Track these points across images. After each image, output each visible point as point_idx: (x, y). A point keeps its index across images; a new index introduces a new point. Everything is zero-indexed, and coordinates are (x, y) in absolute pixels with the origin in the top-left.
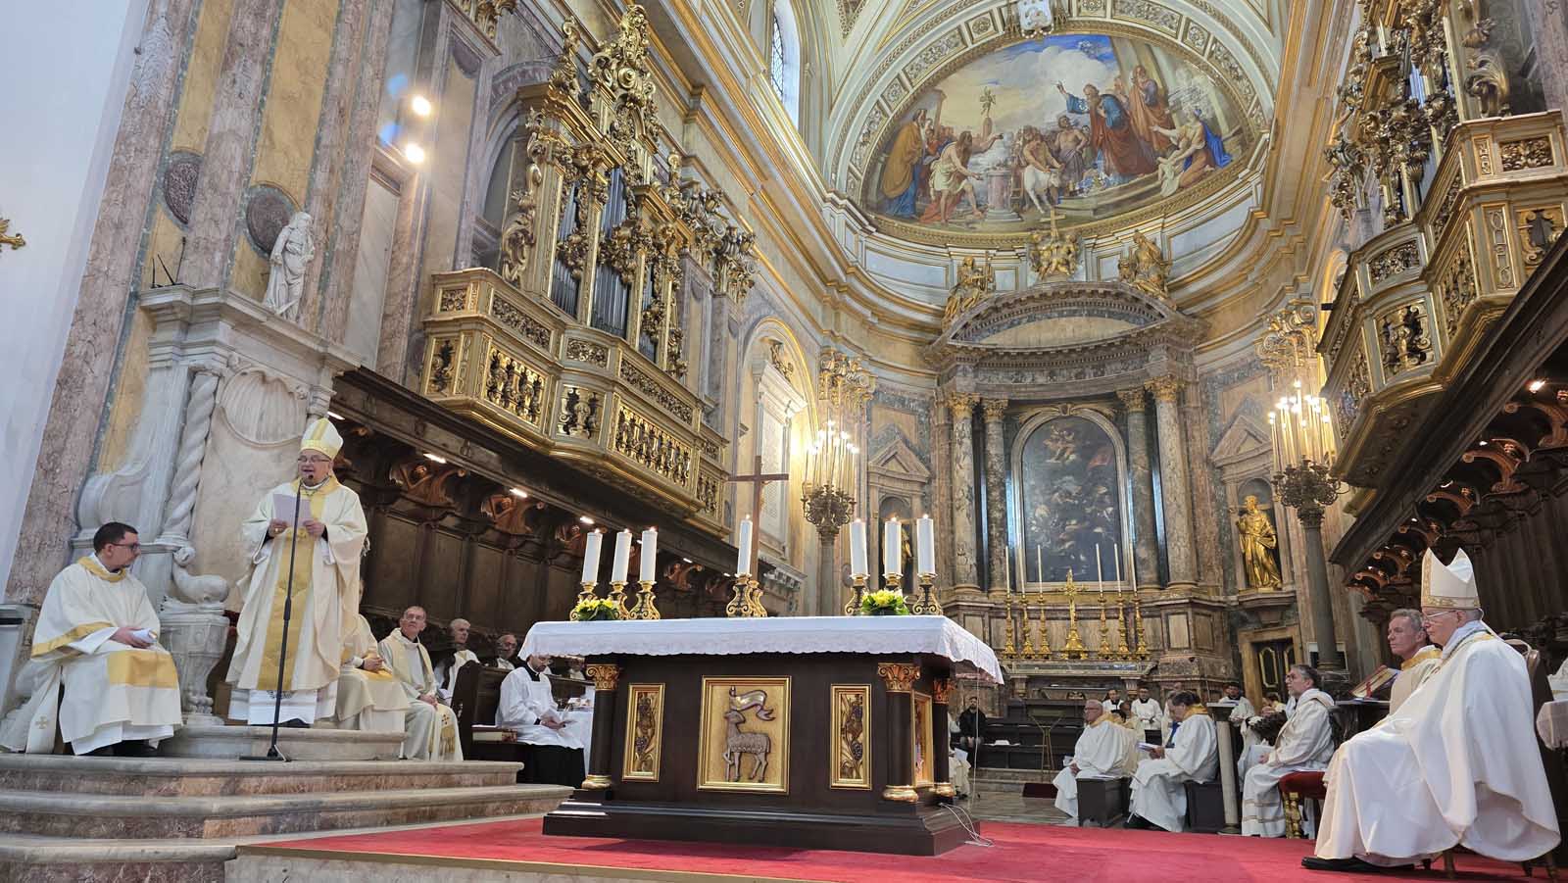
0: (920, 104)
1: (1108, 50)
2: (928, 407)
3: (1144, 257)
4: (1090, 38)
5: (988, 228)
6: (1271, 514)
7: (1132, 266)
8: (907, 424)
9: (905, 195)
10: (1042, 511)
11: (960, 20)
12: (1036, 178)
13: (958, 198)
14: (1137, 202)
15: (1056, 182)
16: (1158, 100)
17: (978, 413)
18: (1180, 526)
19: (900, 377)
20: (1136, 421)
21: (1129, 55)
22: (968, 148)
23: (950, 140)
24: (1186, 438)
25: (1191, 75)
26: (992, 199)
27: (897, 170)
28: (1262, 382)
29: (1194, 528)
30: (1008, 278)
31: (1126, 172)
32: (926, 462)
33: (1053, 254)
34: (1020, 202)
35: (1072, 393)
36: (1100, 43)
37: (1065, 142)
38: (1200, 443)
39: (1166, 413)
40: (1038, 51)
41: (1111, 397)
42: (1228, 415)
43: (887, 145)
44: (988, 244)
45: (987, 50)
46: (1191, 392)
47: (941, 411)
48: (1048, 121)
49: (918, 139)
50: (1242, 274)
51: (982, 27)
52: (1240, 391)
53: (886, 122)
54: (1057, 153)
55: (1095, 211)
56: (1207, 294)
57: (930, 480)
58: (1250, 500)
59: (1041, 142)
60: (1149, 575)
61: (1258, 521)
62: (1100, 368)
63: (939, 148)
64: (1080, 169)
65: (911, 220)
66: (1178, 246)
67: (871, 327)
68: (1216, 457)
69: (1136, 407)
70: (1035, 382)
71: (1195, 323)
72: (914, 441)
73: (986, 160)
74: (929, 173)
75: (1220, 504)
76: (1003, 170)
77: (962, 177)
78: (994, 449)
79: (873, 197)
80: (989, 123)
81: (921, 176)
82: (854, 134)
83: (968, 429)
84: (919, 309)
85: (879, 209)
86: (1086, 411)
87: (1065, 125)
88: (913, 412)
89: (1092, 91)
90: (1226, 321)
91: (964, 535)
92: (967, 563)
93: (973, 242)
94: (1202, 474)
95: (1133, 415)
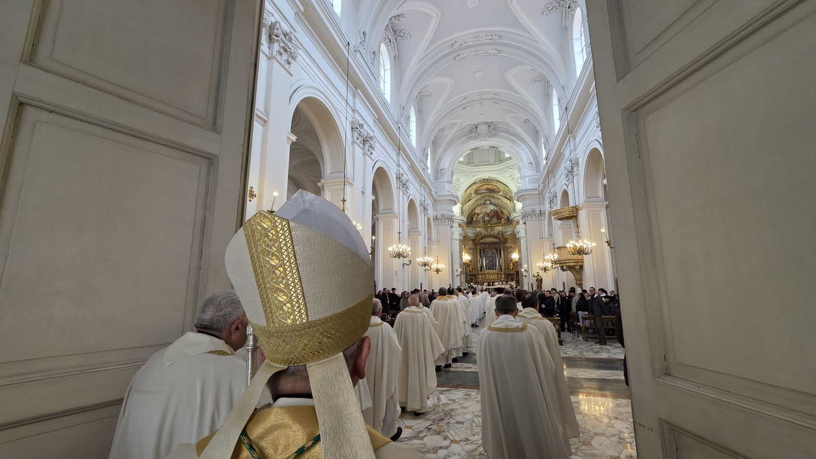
0: (474, 211)
2: (474, 250)
3: (500, 232)
5: (480, 225)
7: (498, 233)
8: (471, 251)
9: (471, 222)
10: (487, 262)
11: (479, 203)
12: (487, 218)
13: (477, 221)
14: (499, 224)
15: (489, 220)
17: (480, 250)
18: (503, 265)
19: (472, 246)
21: (499, 207)
22: (478, 215)
23: (476, 214)
24: (504, 254)
26: (481, 221)
28: (512, 249)
29: (505, 265)
30: (483, 233)
31: (498, 220)
32: (474, 256)
33: (489, 230)
34: (484, 221)
36: (495, 205)
37: (490, 214)
38: (506, 254)
39: (502, 252)
40: (488, 205)
41: (496, 248)
43: (469, 216)
44: (481, 228)
45: (482, 206)
46: (505, 249)
47: (476, 251)
48: (489, 212)
49: (472, 214)
51: (481, 204)
52: (510, 249)
53: (469, 214)
54: (489, 216)
55: (494, 224)
56: (507, 238)
59: (488, 214)
60: (500, 270)
62: (494, 245)
63: (475, 216)
64: (492, 218)
66: (504, 231)
70: (487, 246)
71: (506, 241)
72: (472, 253)
73: (481, 216)
75: (507, 262)
76: (482, 218)
78: (482, 255)
79: (467, 223)
80: (481, 212)
81: (472, 218)
83: (479, 253)
84: (472, 237)
85: (469, 225)
86: (493, 249)
89: (494, 209)
90: (509, 241)
91: (479, 265)
92: (479, 269)
93: (479, 227)
94: (506, 258)
95: (499, 251)
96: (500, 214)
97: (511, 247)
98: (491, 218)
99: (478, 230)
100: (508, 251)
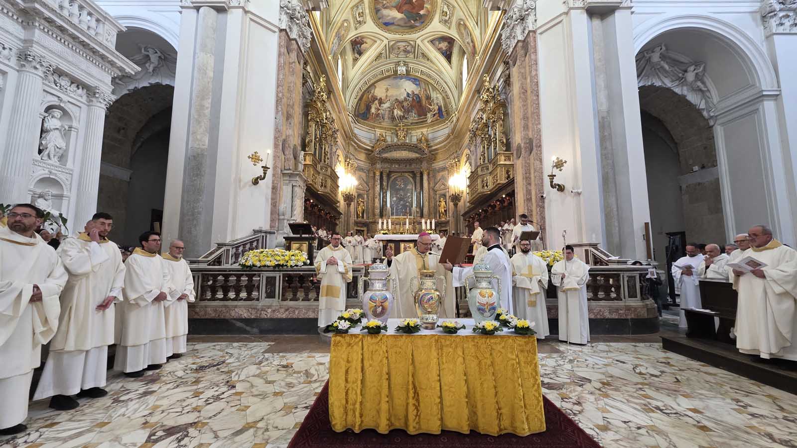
0: (370, 89)
1: (418, 83)
2: (368, 171)
3: (423, 138)
4: (414, 79)
5: (384, 124)
6: (446, 202)
7: (420, 141)
8: (364, 175)
9: (364, 113)
10: (395, 199)
11: (383, 68)
12: (397, 112)
13: (378, 115)
14: (421, 123)
15: (402, 115)
16: (428, 98)
17: (381, 173)
18: (426, 204)
19: (362, 163)
20: (418, 179)
21: (423, 85)
22: (381, 102)
23: (377, 99)
24: (429, 183)
25: (437, 94)
26: (386, 117)
27: (363, 106)
28: (446, 172)
29: (429, 205)
30: (390, 139)
31: (419, 115)
32: (368, 185)
33: (401, 134)
34: (393, 118)
35: (405, 170)
36: (416, 81)
37: (405, 104)
38: (432, 185)
39: (425, 177)
40: (401, 79)
41: (413, 172)
42: (438, 179)
43: (361, 99)
44: (385, 129)
45: (388, 77)
46: (431, 173)
47: (372, 172)
48: (402, 98)
49: (369, 98)
50: (445, 146)
51: (388, 71)
52: (441, 174)
53: (361, 93)
54: (403, 107)
55: (412, 123)
56: (436, 150)
57: (369, 190)
58: (442, 199)
59: (399, 103)
60: (419, 215)
61: (443, 204)
62: (410, 165)
63: (374, 101)
64: (409, 112)
65: (365, 120)
66: (430, 136)
67: (356, 149)
68: (435, 188)
69: (418, 175)
70: (395, 166)
71: (433, 156)
72: (365, 180)
73: (386, 105)
74: (371, 107)
75: (435, 199)
76: (389, 109)
77: (379, 110)
78: (385, 184)
79: (357, 113)
80: (387, 95)
81: (368, 108)
82: (354, 96)
83: (379, 178)
84: (368, 145)
85: (358, 116)
86: (406, 175)
87: (405, 100)
88: (365, 172)
89: (413, 93)
90: (440, 156)
91: (377, 204)
92: (377, 211)
93: (381, 128)
94: (432, 193)
95: (417, 177)
96: (424, 102)
97: (444, 169)
98: (407, 111)
99: (378, 132)
100: (438, 176)
